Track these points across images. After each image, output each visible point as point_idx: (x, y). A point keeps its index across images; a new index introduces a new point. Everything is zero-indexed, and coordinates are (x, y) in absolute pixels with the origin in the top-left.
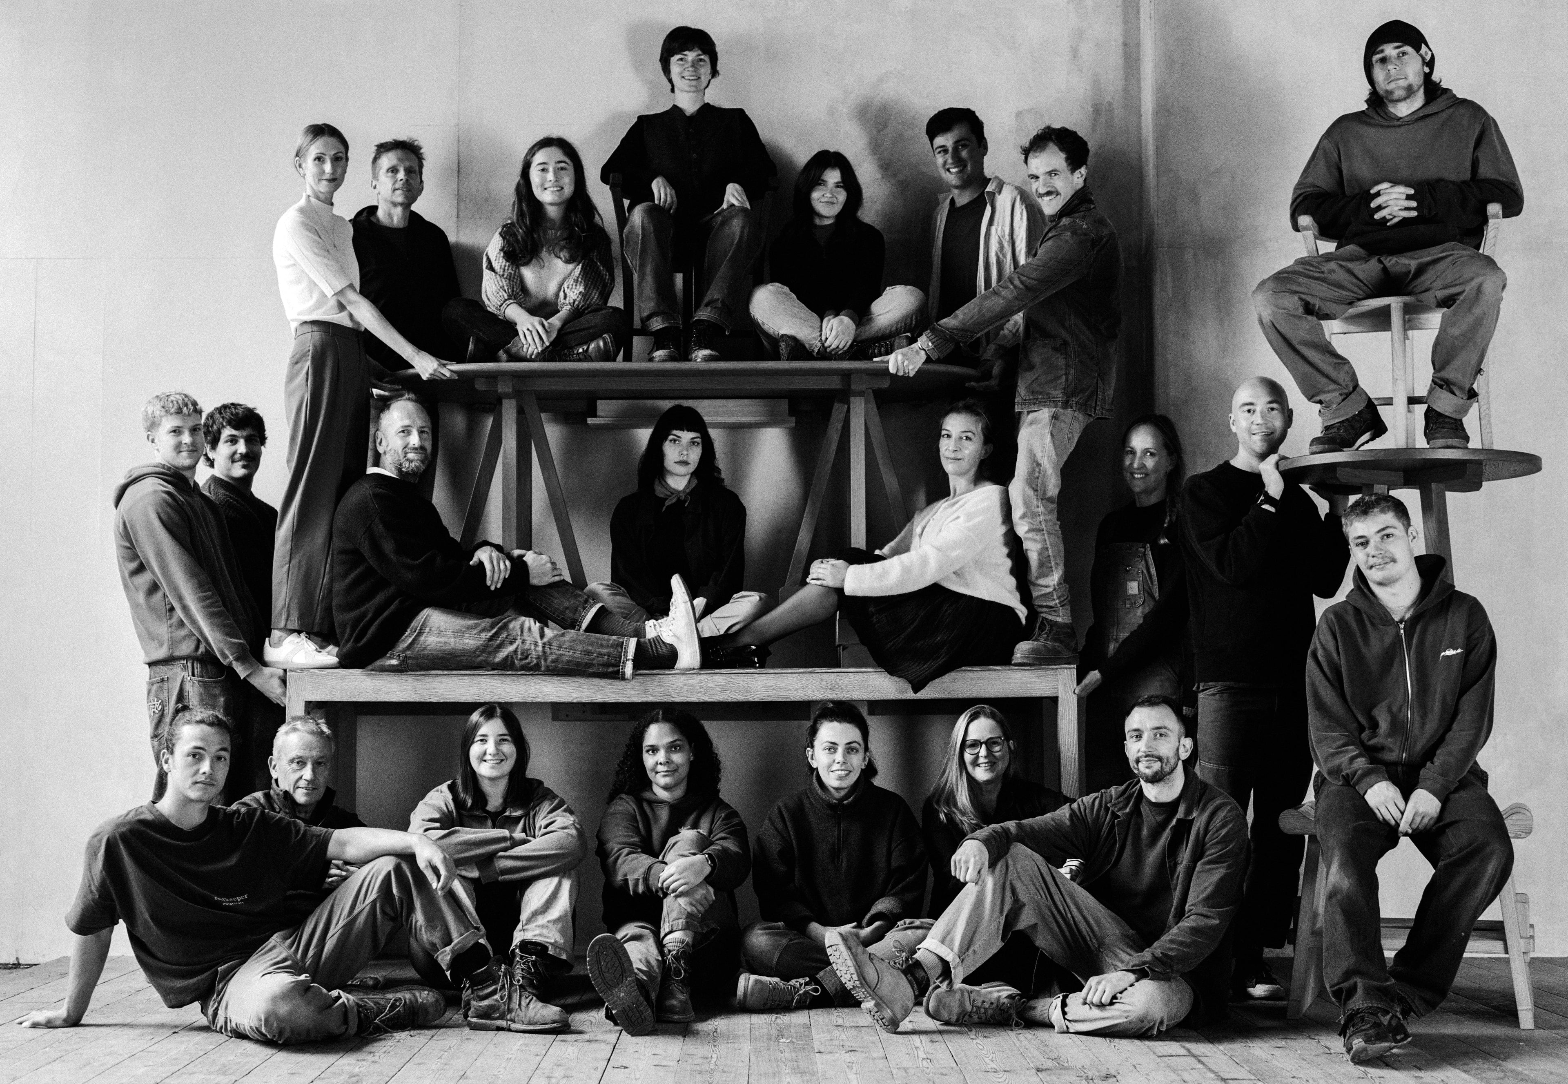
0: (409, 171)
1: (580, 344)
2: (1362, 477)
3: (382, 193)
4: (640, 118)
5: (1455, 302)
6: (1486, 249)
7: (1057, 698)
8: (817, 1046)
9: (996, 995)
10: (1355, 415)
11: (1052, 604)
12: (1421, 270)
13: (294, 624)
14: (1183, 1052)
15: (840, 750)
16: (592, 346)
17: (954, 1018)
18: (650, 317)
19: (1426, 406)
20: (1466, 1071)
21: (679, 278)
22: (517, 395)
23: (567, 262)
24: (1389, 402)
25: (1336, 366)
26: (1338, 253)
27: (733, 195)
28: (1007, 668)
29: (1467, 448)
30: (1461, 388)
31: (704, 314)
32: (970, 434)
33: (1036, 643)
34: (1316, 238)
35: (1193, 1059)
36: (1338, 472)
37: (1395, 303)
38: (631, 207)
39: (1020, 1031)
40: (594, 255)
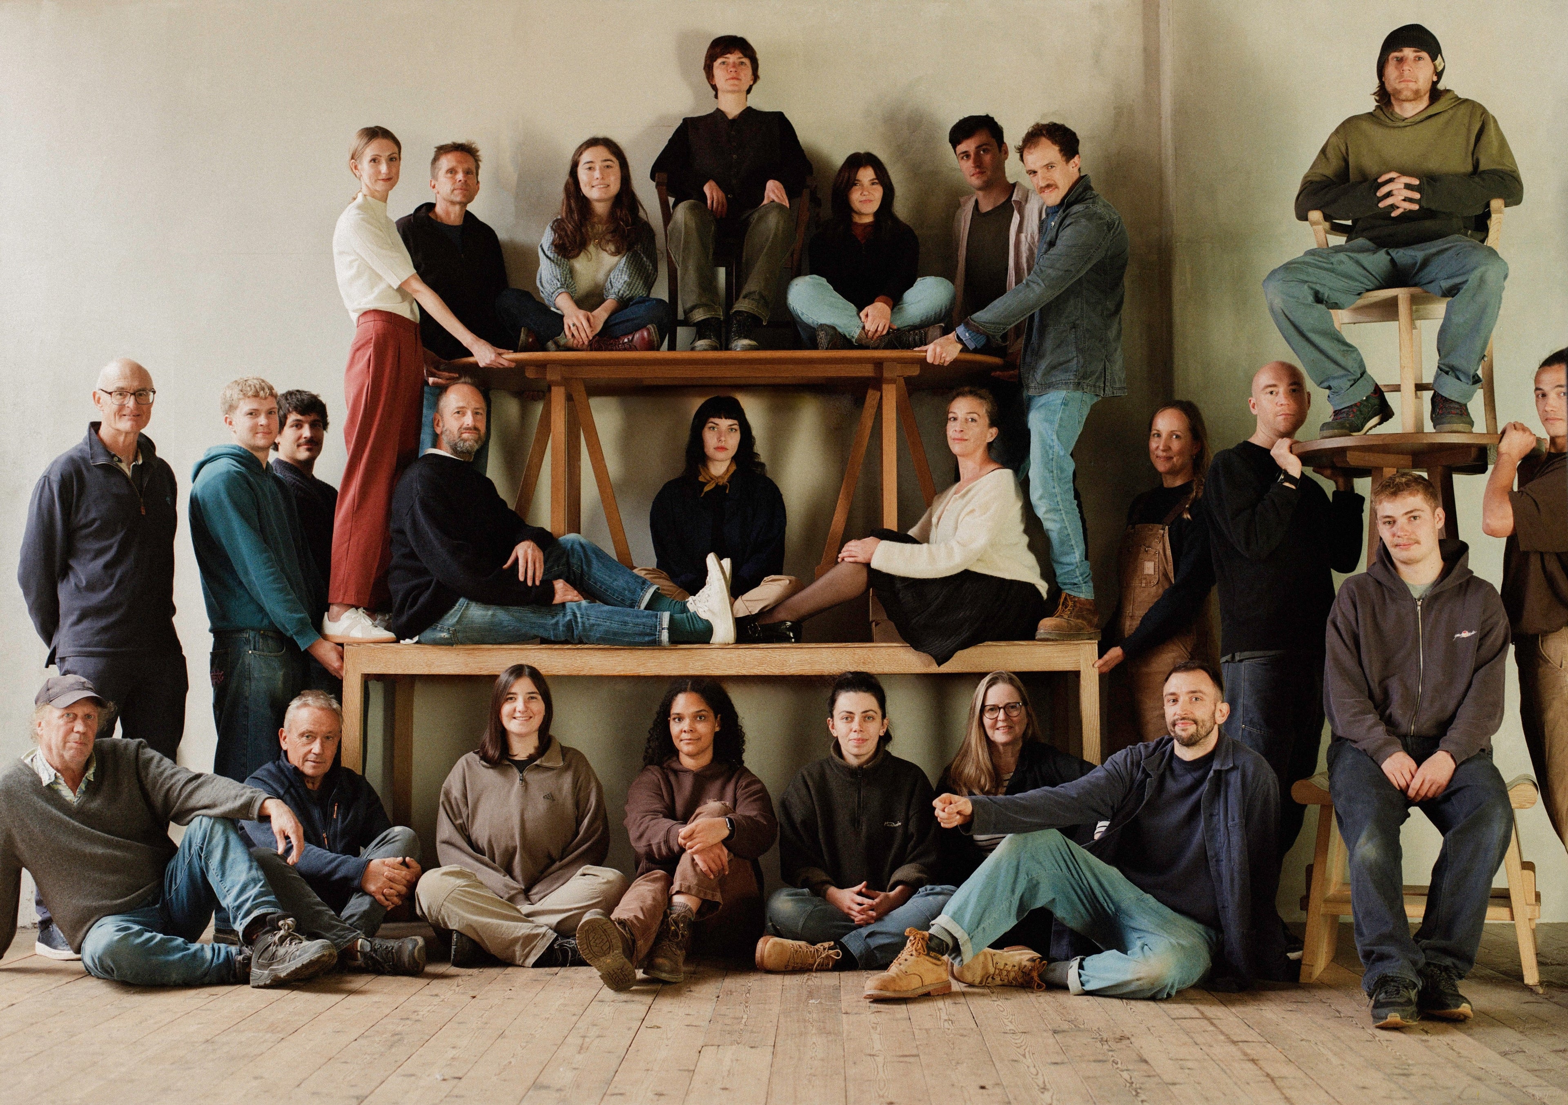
0: (467, 173)
1: (626, 334)
2: (1371, 460)
3: (441, 192)
4: (685, 120)
5: (1458, 291)
6: (1490, 242)
7: (1079, 672)
8: (844, 1005)
9: (1018, 958)
10: (1362, 400)
11: (1076, 581)
12: (1425, 263)
13: (351, 599)
14: (1197, 1014)
15: (857, 719)
16: (637, 336)
17: (977, 980)
18: (693, 308)
19: (1432, 392)
20: (1470, 1035)
21: (722, 272)
22: (566, 382)
23: (614, 254)
24: (1397, 388)
25: (1344, 353)
26: (1347, 246)
27: (774, 191)
28: (1031, 643)
29: (1472, 433)
30: (1466, 374)
31: (743, 305)
32: (975, 416)
33: (1058, 619)
34: (1327, 232)
35: (1206, 1022)
36: (1348, 455)
37: (1401, 293)
38: (675, 205)
39: (1040, 994)
40: (638, 247)
